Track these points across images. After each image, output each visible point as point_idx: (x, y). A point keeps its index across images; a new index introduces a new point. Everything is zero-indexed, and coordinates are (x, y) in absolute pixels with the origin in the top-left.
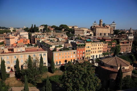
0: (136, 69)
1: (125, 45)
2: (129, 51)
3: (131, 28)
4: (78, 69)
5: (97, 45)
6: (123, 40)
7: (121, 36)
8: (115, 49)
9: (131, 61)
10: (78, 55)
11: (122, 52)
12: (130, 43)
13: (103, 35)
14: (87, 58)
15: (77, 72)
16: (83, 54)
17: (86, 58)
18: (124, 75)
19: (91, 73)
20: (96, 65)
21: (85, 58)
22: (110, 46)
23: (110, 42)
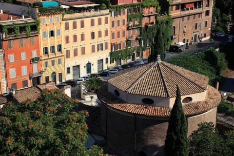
0: (229, 99)
1: (188, 16)
2: (205, 36)
4: (16, 129)
5: (87, 22)
8: (155, 32)
9: (211, 71)
10: (12, 72)
11: (181, 43)
12: (205, 4)
14: (50, 79)
15: (16, 140)
16: (35, 66)
17: (47, 79)
18: (192, 126)
19: (71, 137)
20: (91, 100)
21: (43, 80)
22: (137, 23)
23: (135, 5)
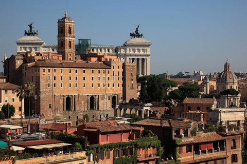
1: (206, 161)
3: (226, 66)
6: (194, 133)
7: (183, 111)
12: (229, 144)
13: (82, 108)
23: (125, 145)
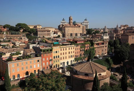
0: (114, 74)
1: (100, 47)
2: (105, 54)
3: (105, 27)
5: (68, 48)
6: (97, 41)
8: (89, 52)
9: (108, 65)
10: (44, 64)
11: (98, 56)
12: (105, 43)
13: (74, 36)
14: (55, 66)
15: (43, 86)
16: (51, 62)
17: (54, 66)
18: (101, 84)
19: (60, 86)
21: (53, 67)
22: (83, 49)
23: (83, 43)
